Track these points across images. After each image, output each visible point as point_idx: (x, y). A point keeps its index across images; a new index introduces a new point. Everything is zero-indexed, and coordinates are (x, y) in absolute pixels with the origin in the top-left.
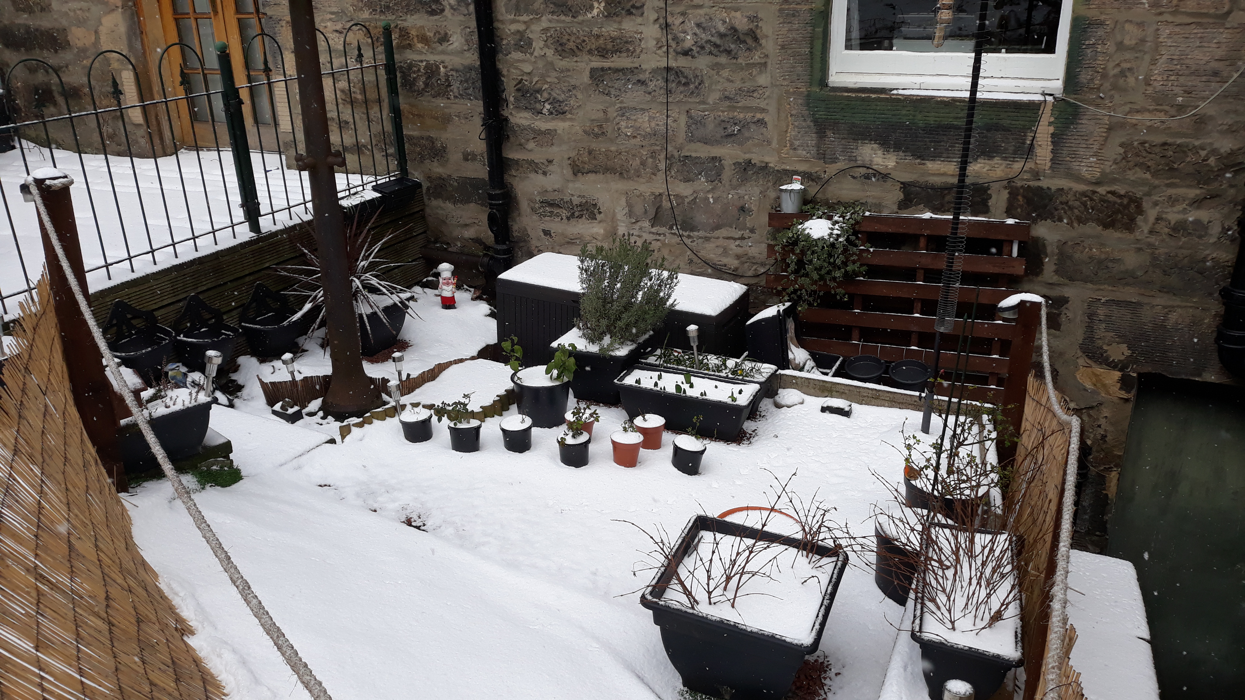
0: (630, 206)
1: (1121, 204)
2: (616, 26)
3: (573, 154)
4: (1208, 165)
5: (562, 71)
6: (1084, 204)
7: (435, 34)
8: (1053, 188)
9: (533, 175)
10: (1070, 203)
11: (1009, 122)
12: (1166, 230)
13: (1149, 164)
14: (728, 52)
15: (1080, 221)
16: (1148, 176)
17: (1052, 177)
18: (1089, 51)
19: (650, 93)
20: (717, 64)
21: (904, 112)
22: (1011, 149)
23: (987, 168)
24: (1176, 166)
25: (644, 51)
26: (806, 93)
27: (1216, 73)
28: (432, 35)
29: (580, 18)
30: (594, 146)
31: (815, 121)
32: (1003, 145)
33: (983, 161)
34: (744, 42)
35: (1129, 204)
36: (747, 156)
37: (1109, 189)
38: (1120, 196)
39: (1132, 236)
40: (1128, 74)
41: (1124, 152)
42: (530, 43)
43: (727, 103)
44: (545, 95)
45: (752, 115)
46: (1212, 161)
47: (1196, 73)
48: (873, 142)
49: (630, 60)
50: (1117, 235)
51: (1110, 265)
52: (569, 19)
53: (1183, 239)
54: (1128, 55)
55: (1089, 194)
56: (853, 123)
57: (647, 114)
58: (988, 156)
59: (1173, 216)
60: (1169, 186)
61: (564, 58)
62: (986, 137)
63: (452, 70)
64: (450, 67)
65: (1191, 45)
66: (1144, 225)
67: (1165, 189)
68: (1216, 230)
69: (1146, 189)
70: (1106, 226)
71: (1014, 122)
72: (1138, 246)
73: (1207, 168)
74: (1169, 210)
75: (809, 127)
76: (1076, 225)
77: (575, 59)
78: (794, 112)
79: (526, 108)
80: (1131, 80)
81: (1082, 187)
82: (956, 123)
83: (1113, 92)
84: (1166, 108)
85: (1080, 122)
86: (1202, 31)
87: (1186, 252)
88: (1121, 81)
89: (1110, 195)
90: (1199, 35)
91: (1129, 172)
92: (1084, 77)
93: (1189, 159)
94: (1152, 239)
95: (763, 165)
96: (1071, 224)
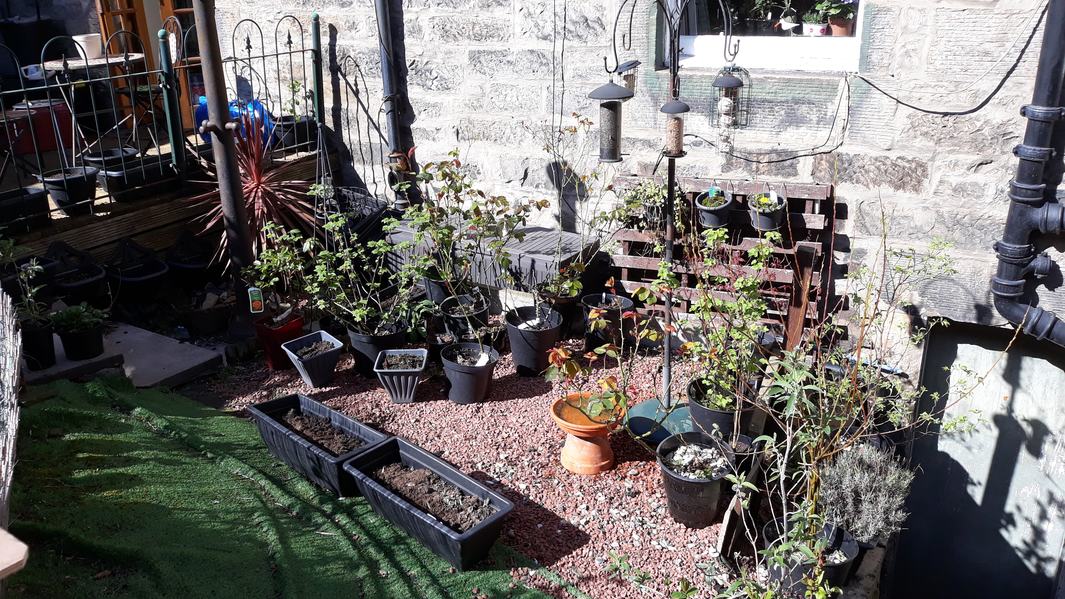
0: (503, 168)
1: (910, 168)
2: (489, 14)
3: (456, 123)
4: (982, 134)
5: (446, 54)
6: (878, 168)
7: (345, 23)
8: (852, 154)
9: (425, 141)
10: (866, 167)
11: (812, 96)
12: (950, 192)
13: (933, 133)
14: (579, 37)
15: (874, 182)
16: (932, 143)
17: (850, 144)
18: (879, 34)
19: (517, 72)
20: (571, 47)
22: (815, 119)
23: (796, 136)
24: (955, 135)
25: (512, 36)
26: (644, 71)
27: (987, 54)
28: (343, 24)
29: (460, 9)
30: (473, 116)
31: (652, 96)
32: (808, 116)
33: (792, 131)
34: (593, 28)
35: (916, 168)
37: (899, 155)
38: (908, 161)
39: (920, 196)
40: (912, 54)
41: (912, 123)
42: (420, 30)
43: (580, 81)
44: (434, 74)
46: (986, 131)
47: (970, 53)
48: (700, 114)
49: (501, 44)
50: (908, 194)
51: (902, 221)
52: (451, 9)
53: (963, 200)
54: (911, 38)
55: (882, 159)
57: (515, 89)
58: (797, 126)
59: (955, 178)
60: (950, 152)
61: (447, 42)
62: (794, 110)
63: (359, 53)
64: (358, 51)
65: (965, 28)
66: (930, 185)
67: (946, 155)
68: (991, 192)
69: (930, 155)
70: (897, 188)
71: (817, 97)
72: (925, 205)
73: (983, 137)
74: (951, 174)
75: (647, 101)
76: (871, 186)
77: (456, 43)
79: (419, 85)
80: (915, 59)
81: (875, 153)
82: (768, 97)
83: (899, 70)
84: (945, 84)
85: (873, 96)
86: (975, 16)
87: (966, 211)
88: (907, 61)
89: (899, 161)
90: (972, 21)
91: (915, 140)
92: (875, 57)
93: (966, 129)
94: (937, 199)
96: (867, 186)
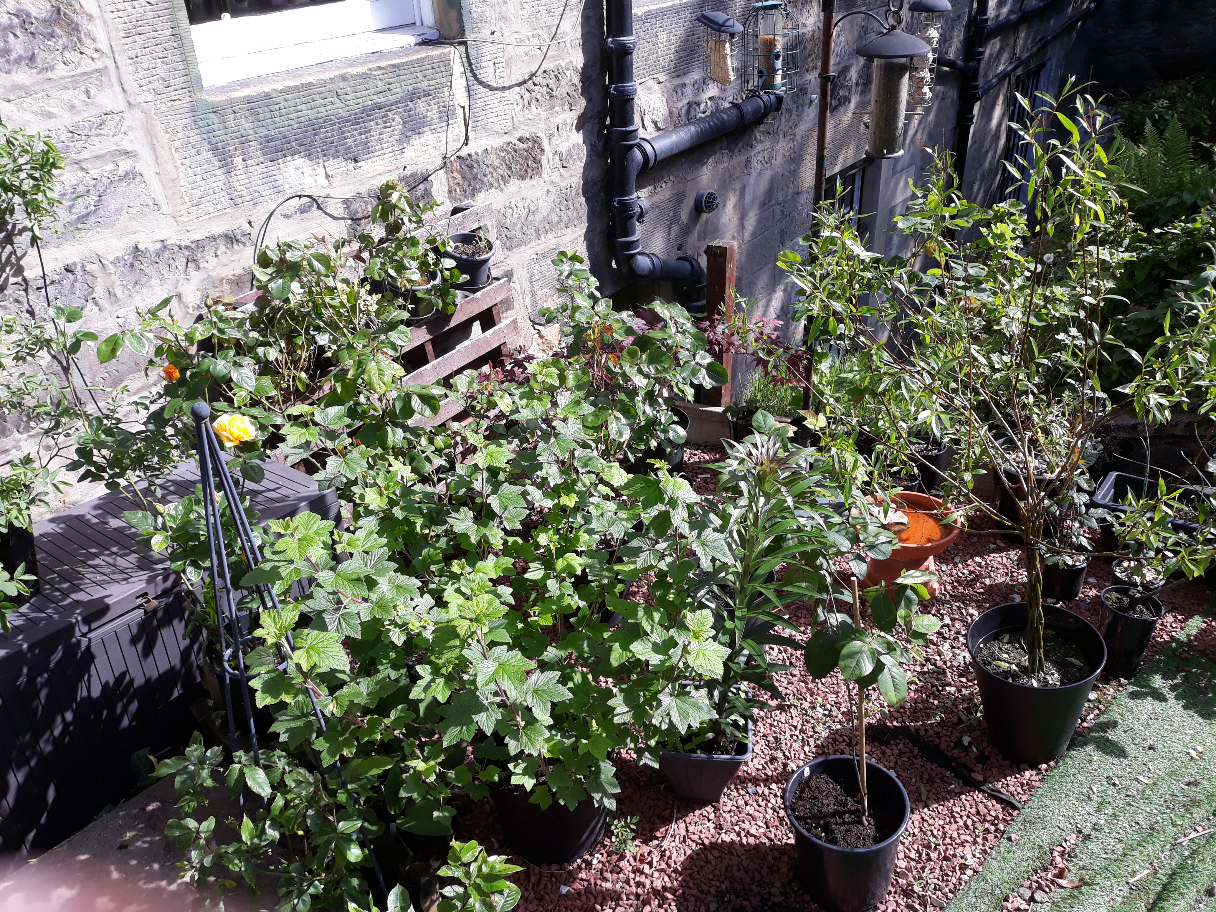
1: (528, 149)
6: (504, 160)
8: (480, 152)
10: (494, 163)
11: (426, 83)
12: (560, 163)
14: (29, 60)
15: (505, 180)
17: (475, 139)
21: (322, 101)
22: (436, 116)
23: (421, 149)
26: (188, 105)
31: (214, 149)
32: (429, 114)
33: (416, 142)
34: (53, 35)
35: (533, 147)
36: (130, 241)
37: (517, 136)
38: (526, 140)
39: (542, 180)
41: (520, 90)
45: (111, 167)
48: (297, 157)
50: (533, 182)
51: (533, 217)
53: (573, 167)
55: (505, 146)
56: (267, 136)
58: (419, 133)
59: (562, 146)
60: (553, 116)
62: (410, 110)
66: (547, 163)
67: (552, 120)
69: (541, 125)
70: (523, 177)
71: (432, 83)
72: (547, 188)
73: (573, 89)
74: (559, 141)
75: (208, 161)
76: (502, 186)
78: (178, 143)
81: (499, 141)
82: (379, 101)
83: (501, 23)
84: (538, 32)
85: (483, 65)
87: (574, 179)
89: (519, 143)
91: (527, 112)
92: (475, 11)
95: (159, 246)
96: (499, 188)
